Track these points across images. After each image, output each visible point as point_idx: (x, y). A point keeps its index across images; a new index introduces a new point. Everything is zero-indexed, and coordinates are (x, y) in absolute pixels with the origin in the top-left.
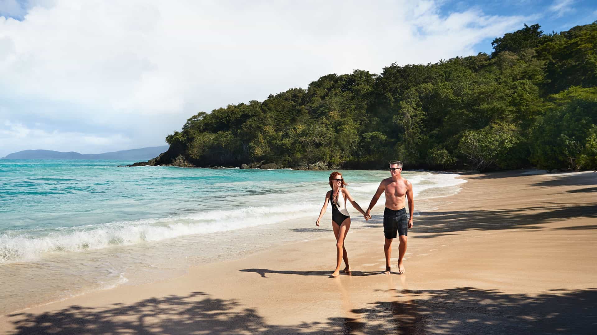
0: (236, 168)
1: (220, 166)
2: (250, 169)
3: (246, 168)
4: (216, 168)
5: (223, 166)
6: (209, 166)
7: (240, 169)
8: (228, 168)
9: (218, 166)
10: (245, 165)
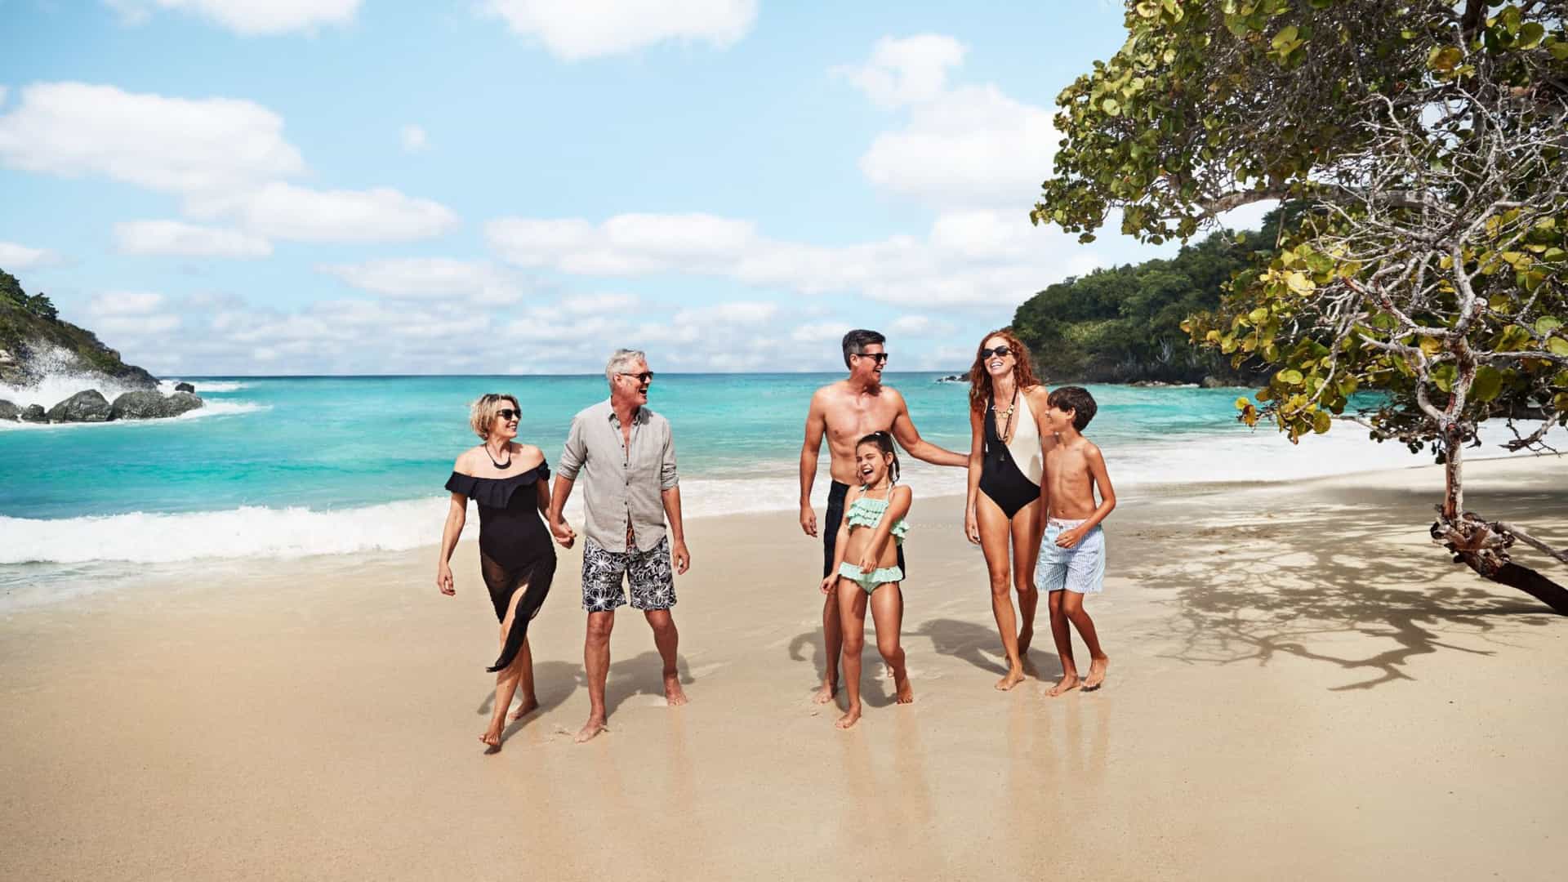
0: (1192, 385)
1: (1153, 381)
2: (1224, 388)
3: (1214, 386)
4: (1142, 385)
5: (1159, 381)
6: (1127, 380)
7: (1201, 387)
8: (1173, 386)
9: (1147, 381)
10: (1209, 380)
